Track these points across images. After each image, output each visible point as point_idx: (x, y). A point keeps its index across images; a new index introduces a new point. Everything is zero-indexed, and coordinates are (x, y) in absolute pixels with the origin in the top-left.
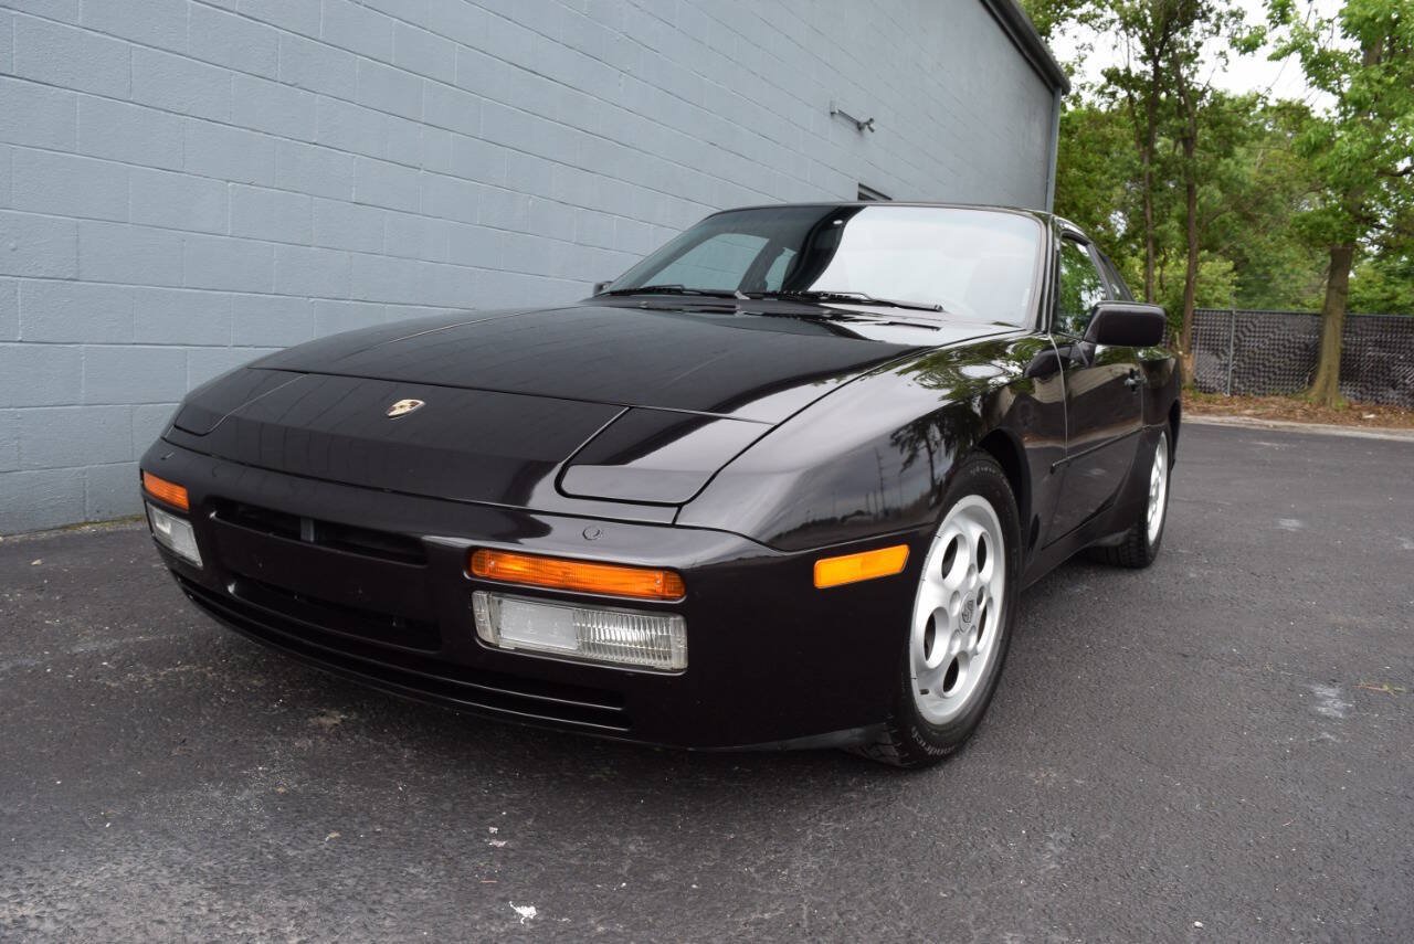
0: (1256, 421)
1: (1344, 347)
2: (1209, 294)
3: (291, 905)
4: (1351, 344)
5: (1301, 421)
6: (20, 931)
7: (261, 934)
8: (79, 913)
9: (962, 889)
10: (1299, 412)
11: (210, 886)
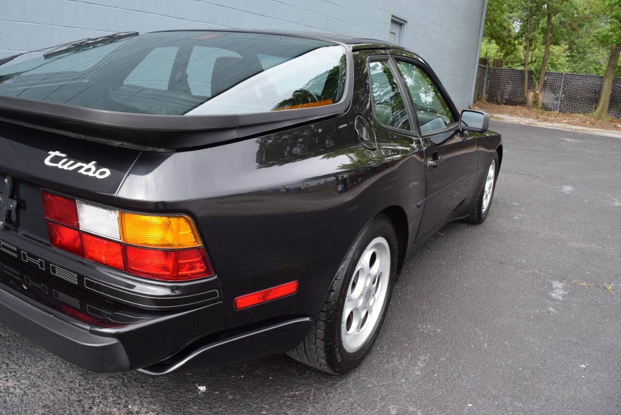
0: (568, 126)
1: (612, 93)
2: (556, 61)
3: (111, 383)
4: (616, 92)
5: (589, 127)
6: (6, 394)
7: (98, 397)
8: (29, 386)
9: (378, 383)
10: (588, 122)
11: (80, 373)
